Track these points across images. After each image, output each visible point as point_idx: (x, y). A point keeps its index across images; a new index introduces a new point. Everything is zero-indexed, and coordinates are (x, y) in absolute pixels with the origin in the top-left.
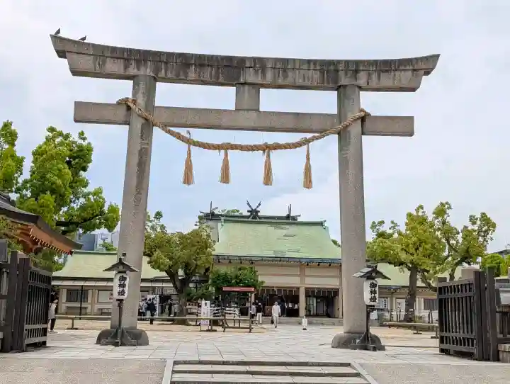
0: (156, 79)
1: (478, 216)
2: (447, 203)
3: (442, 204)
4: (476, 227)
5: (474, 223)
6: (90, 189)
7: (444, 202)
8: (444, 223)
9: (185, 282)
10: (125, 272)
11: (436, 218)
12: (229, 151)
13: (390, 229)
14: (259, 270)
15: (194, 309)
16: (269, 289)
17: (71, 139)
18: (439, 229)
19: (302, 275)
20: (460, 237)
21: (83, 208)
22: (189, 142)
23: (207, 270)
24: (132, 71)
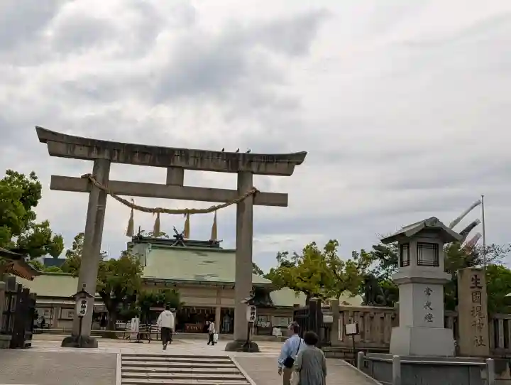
0: (111, 161)
1: (359, 252)
2: (335, 241)
3: (331, 242)
4: (357, 261)
5: (355, 258)
6: (38, 221)
7: (333, 240)
8: (332, 257)
9: (116, 301)
10: (85, 298)
11: (326, 253)
12: (160, 214)
13: (292, 259)
14: (181, 292)
15: (122, 325)
16: (189, 308)
17: (25, 179)
18: (328, 262)
19: (219, 297)
20: (344, 270)
21: (32, 238)
22: (132, 206)
23: (135, 291)
24: (94, 155)
